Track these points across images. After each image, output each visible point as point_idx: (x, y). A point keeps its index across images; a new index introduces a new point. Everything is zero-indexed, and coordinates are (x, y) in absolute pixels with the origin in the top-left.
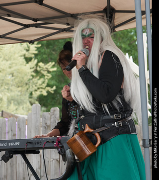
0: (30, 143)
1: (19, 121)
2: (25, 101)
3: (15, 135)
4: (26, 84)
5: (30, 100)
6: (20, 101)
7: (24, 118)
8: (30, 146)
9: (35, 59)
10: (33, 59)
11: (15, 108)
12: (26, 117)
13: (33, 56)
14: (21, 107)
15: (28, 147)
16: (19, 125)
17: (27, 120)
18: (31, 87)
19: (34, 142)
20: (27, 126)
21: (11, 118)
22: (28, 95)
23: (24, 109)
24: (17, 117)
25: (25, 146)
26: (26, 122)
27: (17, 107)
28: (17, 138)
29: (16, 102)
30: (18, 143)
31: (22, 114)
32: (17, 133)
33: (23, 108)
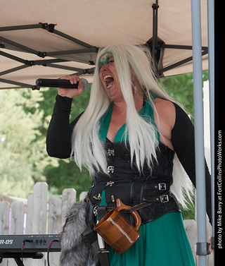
0: (28, 241)
1: (14, 207)
2: (25, 175)
3: (7, 228)
4: (27, 149)
5: (33, 173)
6: (17, 175)
7: (22, 202)
8: (28, 246)
9: (40, 111)
10: (37, 111)
11: (9, 186)
12: (25, 201)
13: (37, 105)
14: (19, 184)
15: (26, 247)
16: (13, 213)
17: (26, 206)
18: (34, 153)
19: (34, 241)
20: (25, 215)
21: (3, 202)
22: (31, 165)
23: (24, 187)
24: (11, 201)
25: (20, 246)
26: (24, 208)
27: (12, 184)
28: (11, 233)
29: (11, 178)
30: (11, 241)
31: (20, 197)
32: (11, 224)
33: (22, 186)
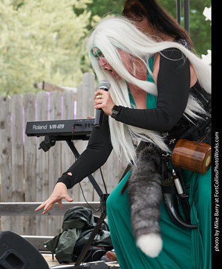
0: (78, 125)
1: (65, 96)
2: (75, 68)
3: (59, 114)
4: (77, 45)
5: (82, 66)
6: (68, 68)
7: (72, 91)
8: (78, 129)
9: (88, 11)
10: (85, 12)
11: (61, 79)
12: (75, 90)
13: (85, 7)
14: (70, 77)
15: (76, 130)
16: (65, 100)
17: (75, 94)
18: (83, 49)
19: (83, 124)
20: (75, 102)
21: (56, 91)
22: (79, 60)
23: (74, 79)
24: (62, 90)
25: (71, 130)
26: (74, 96)
27: (64, 76)
28: (63, 118)
29: (62, 70)
30: (63, 126)
31: (70, 86)
32: (63, 111)
33: (72, 78)
